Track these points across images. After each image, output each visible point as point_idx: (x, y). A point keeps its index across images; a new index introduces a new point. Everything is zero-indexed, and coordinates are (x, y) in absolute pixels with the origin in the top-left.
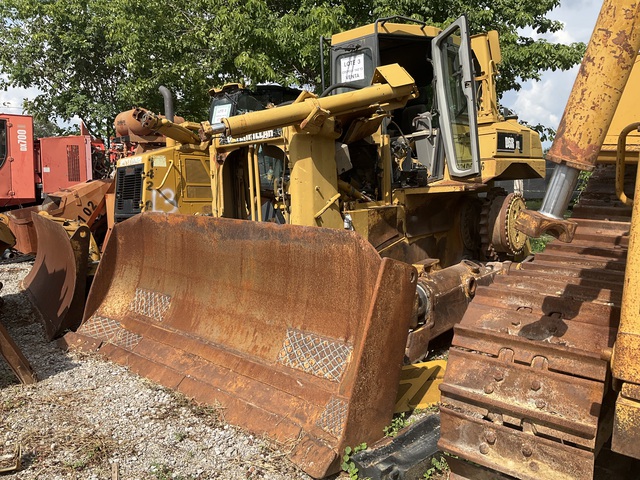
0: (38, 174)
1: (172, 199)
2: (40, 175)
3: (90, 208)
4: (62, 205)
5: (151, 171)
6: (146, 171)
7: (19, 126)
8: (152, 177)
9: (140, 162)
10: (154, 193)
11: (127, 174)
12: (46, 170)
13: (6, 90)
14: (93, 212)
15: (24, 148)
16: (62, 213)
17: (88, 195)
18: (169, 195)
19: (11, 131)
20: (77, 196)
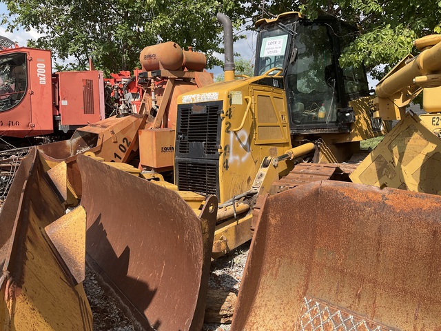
0: (56, 107)
1: (245, 143)
2: (58, 107)
3: (125, 144)
4: (99, 143)
5: (230, 109)
6: (225, 108)
7: (38, 60)
8: (230, 116)
9: (216, 99)
10: (232, 135)
11: (194, 112)
12: (64, 103)
13: (12, 31)
14: (127, 148)
15: (43, 81)
16: (100, 151)
17: (123, 131)
18: (243, 137)
19: (31, 64)
20: (113, 132)
